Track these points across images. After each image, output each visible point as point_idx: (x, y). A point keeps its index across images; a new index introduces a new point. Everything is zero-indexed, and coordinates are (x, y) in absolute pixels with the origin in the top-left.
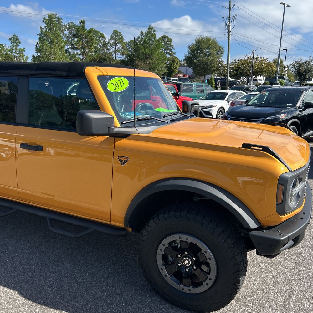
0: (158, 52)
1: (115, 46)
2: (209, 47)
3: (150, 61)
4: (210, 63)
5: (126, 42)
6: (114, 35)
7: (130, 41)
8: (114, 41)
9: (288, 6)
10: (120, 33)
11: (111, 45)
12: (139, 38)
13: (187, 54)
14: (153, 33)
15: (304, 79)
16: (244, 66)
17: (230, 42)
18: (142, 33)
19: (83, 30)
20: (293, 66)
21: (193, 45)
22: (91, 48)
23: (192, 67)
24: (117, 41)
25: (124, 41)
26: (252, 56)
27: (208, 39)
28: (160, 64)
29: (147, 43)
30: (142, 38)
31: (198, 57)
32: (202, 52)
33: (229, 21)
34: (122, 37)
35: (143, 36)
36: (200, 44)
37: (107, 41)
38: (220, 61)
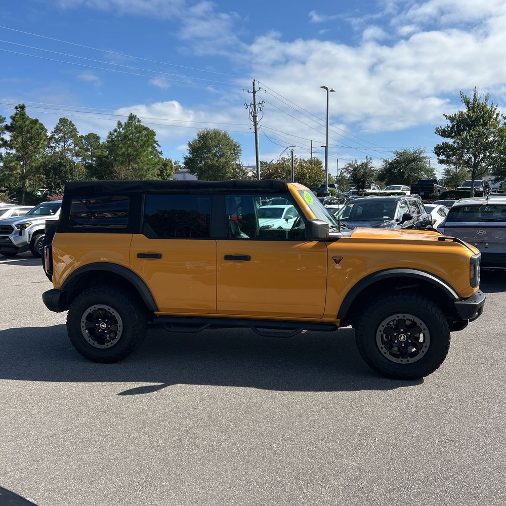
0: (147, 151)
1: (64, 142)
2: (219, 144)
3: (135, 166)
4: (223, 167)
5: (82, 137)
6: (62, 125)
7: (89, 134)
8: (61, 135)
9: (332, 91)
10: (71, 122)
11: (57, 141)
12: (115, 131)
13: (188, 155)
14: (137, 124)
15: (363, 187)
16: (279, 171)
17: (258, 138)
18: (119, 124)
19: (23, 119)
20: (346, 169)
21: (195, 141)
22: (38, 147)
23: (196, 174)
24: (66, 134)
25: (79, 135)
26: (290, 157)
27: (216, 133)
28: (151, 169)
29: (129, 139)
30: (120, 132)
31: (205, 159)
32: (209, 151)
33: (255, 110)
34: (75, 129)
35: (121, 129)
36: (206, 140)
37: (49, 134)
38: (237, 165)
